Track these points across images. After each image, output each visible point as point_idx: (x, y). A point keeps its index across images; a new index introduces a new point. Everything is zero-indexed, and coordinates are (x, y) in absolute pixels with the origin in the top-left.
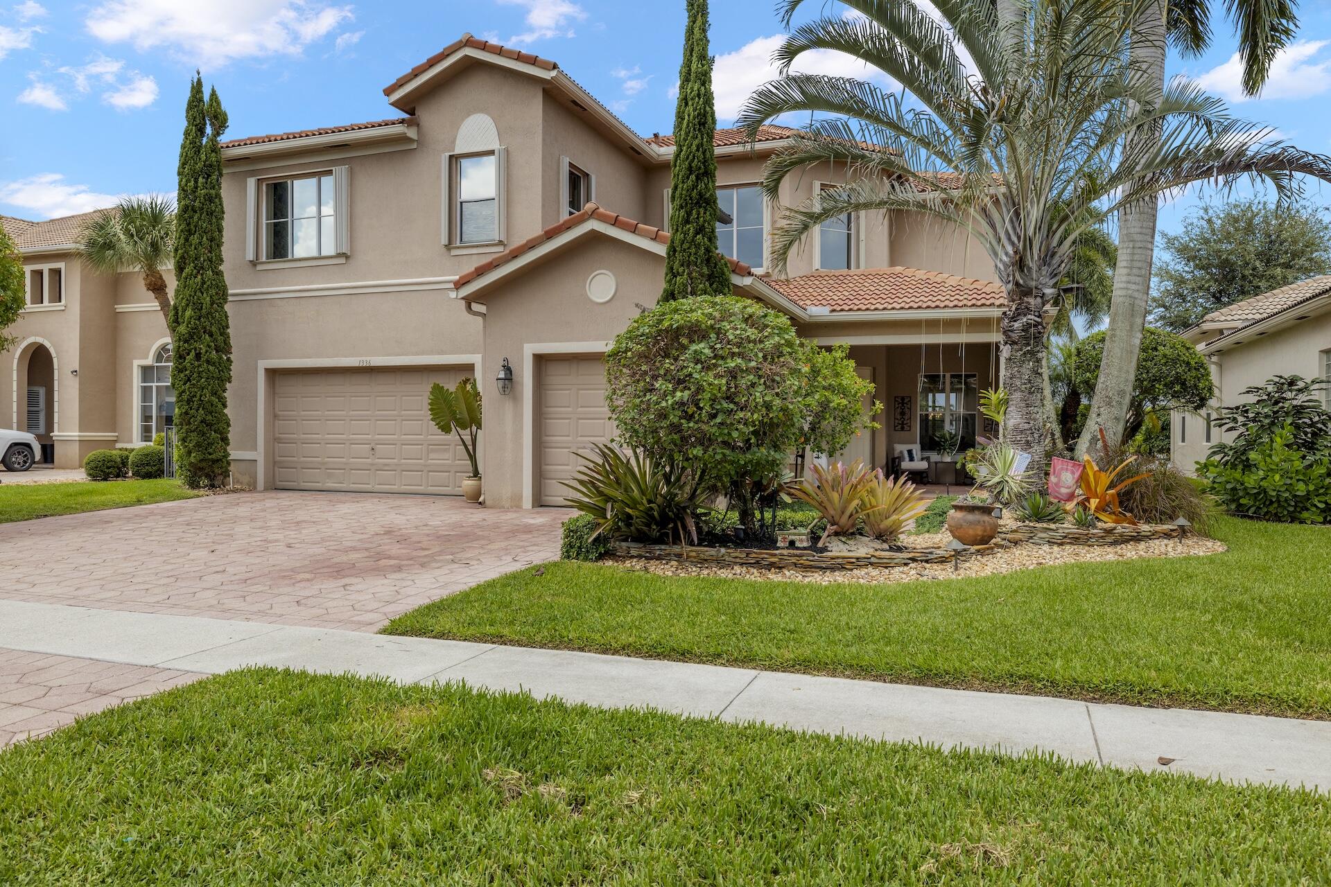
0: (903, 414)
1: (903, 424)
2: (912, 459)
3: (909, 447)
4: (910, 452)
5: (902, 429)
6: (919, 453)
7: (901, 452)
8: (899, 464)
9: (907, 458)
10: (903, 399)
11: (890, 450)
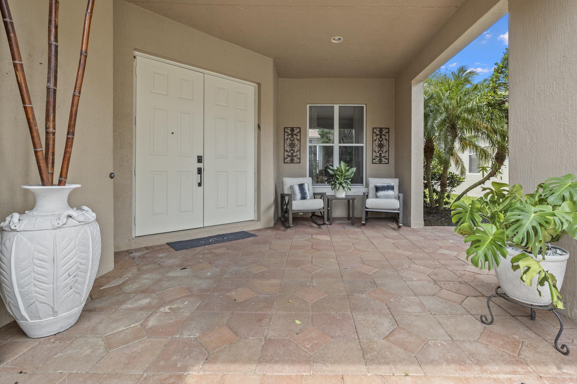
0: (292, 145)
1: (292, 155)
2: (304, 197)
3: (301, 180)
4: (301, 186)
5: (292, 161)
6: (311, 187)
7: (292, 187)
8: (289, 203)
9: (298, 195)
10: (292, 129)
11: (278, 185)
